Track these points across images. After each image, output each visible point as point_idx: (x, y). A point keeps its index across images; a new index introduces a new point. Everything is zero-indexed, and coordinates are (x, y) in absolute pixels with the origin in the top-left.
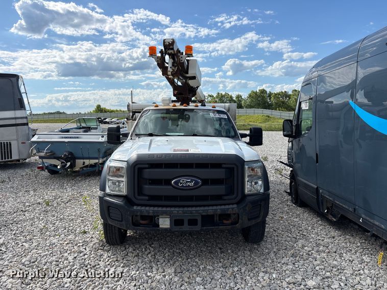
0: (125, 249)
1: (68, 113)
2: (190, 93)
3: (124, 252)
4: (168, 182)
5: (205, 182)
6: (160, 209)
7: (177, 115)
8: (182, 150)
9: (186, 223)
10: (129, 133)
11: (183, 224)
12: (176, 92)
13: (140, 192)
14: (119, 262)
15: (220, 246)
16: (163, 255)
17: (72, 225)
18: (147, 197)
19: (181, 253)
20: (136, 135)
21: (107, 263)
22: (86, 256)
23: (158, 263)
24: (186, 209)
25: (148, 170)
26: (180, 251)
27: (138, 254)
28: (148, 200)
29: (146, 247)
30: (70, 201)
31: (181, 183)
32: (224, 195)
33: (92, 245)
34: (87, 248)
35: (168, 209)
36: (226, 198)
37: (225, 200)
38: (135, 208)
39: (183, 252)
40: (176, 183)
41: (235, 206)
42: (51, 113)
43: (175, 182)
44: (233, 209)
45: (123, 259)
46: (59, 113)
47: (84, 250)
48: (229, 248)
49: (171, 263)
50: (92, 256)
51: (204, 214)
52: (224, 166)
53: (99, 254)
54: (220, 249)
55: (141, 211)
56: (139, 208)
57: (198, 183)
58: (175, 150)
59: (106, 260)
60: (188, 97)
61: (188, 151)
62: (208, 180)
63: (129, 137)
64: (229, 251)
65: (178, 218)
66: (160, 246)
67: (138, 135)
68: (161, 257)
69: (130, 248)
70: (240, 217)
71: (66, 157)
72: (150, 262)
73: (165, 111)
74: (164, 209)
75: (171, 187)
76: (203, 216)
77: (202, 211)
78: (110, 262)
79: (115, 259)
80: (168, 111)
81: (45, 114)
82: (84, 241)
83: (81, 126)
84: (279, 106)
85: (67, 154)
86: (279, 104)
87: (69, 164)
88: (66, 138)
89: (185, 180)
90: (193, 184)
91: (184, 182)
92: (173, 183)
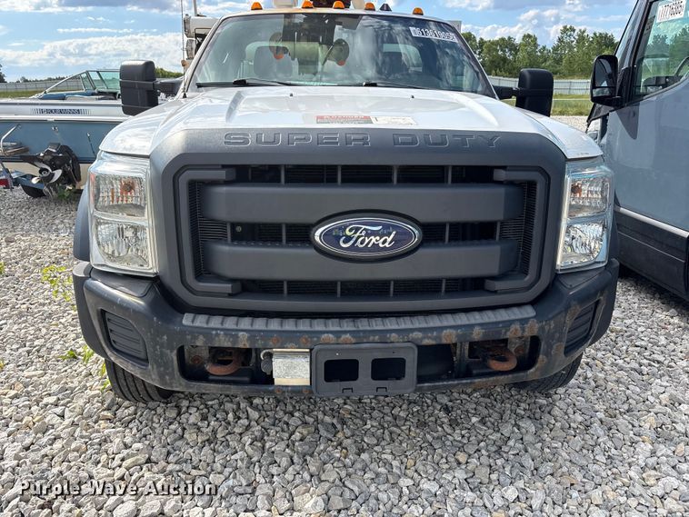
0: (179, 414)
3: (173, 427)
4: (300, 234)
5: (433, 233)
6: (274, 325)
8: (346, 119)
9: (365, 370)
10: (180, 83)
11: (354, 376)
13: (203, 268)
14: (155, 469)
15: (444, 400)
16: (286, 436)
17: (44, 331)
18: (227, 287)
19: (339, 426)
20: (199, 86)
21: (119, 473)
22: (58, 445)
23: (274, 470)
24: (363, 325)
25: (224, 189)
26: (335, 421)
27: (214, 432)
28: (230, 295)
29: (239, 408)
30: (58, 263)
31: (348, 239)
32: (493, 278)
33: (81, 402)
34: (67, 414)
35: (304, 325)
36: (499, 285)
37: (495, 292)
38: (187, 320)
39: (343, 423)
40: (331, 237)
41: (529, 312)
43: (326, 235)
44: (523, 321)
45: (169, 453)
47: (57, 420)
48: (471, 406)
49: (313, 469)
50: (73, 446)
51: (427, 342)
52: (500, 175)
53: (96, 437)
54: (447, 410)
55: (206, 332)
56: (201, 321)
57: (409, 235)
58: (320, 119)
59: (117, 462)
61: (368, 120)
62: (441, 226)
63: (180, 94)
64: (474, 420)
65: (337, 356)
66: (278, 401)
67: (205, 87)
68: (282, 445)
69: (193, 410)
70: (543, 346)
71: (49, 157)
72: (250, 464)
74: (289, 325)
75: (312, 251)
76: (423, 350)
77: (419, 335)
78: (128, 469)
79: (142, 458)
81: (50, 79)
82: (63, 389)
83: (96, 91)
84: (496, 67)
85: (54, 151)
86: (496, 64)
87: (58, 173)
88: (51, 112)
89: (364, 227)
90: (389, 240)
91: (358, 234)
92: (317, 239)
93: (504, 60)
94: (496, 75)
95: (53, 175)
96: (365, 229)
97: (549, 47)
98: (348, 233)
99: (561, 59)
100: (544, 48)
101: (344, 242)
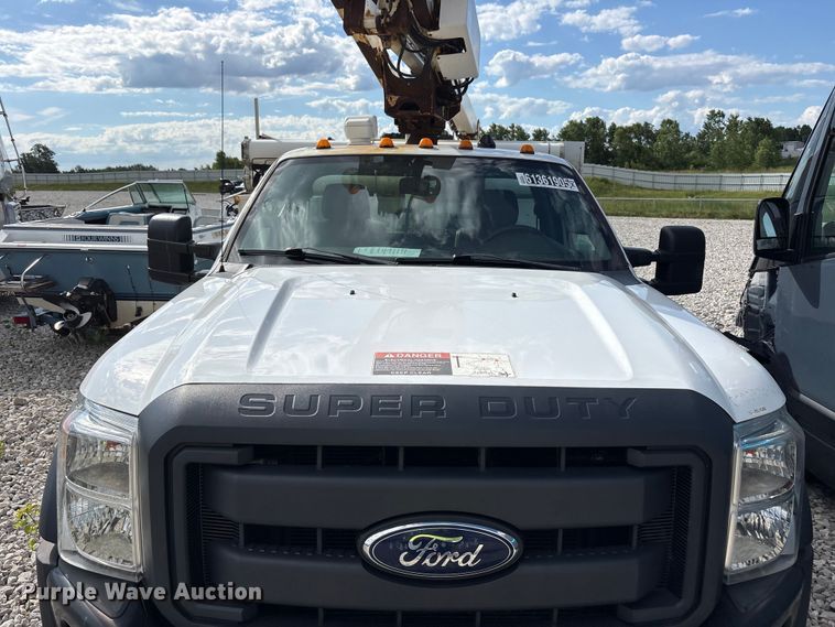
1: (161, 169)
2: (439, 105)
4: (344, 542)
7: (396, 180)
10: (220, 246)
12: (395, 98)
20: (243, 253)
31: (412, 555)
32: (631, 604)
36: (638, 616)
37: (633, 624)
40: (388, 548)
42: (124, 169)
46: (139, 168)
52: (637, 458)
57: (503, 549)
58: (383, 362)
60: (433, 120)
61: (443, 364)
62: (551, 534)
67: (250, 256)
71: (78, 297)
73: (356, 165)
75: (358, 567)
80: (366, 164)
81: (109, 169)
83: (146, 205)
84: (631, 157)
85: (85, 287)
86: (629, 153)
87: (87, 317)
88: (85, 239)
89: (435, 537)
90: (473, 557)
91: (427, 548)
92: (366, 549)
93: (639, 148)
94: (630, 167)
95: (81, 318)
96: (437, 541)
97: (694, 135)
98: (412, 547)
99: (708, 148)
100: (687, 135)
101: (406, 559)
